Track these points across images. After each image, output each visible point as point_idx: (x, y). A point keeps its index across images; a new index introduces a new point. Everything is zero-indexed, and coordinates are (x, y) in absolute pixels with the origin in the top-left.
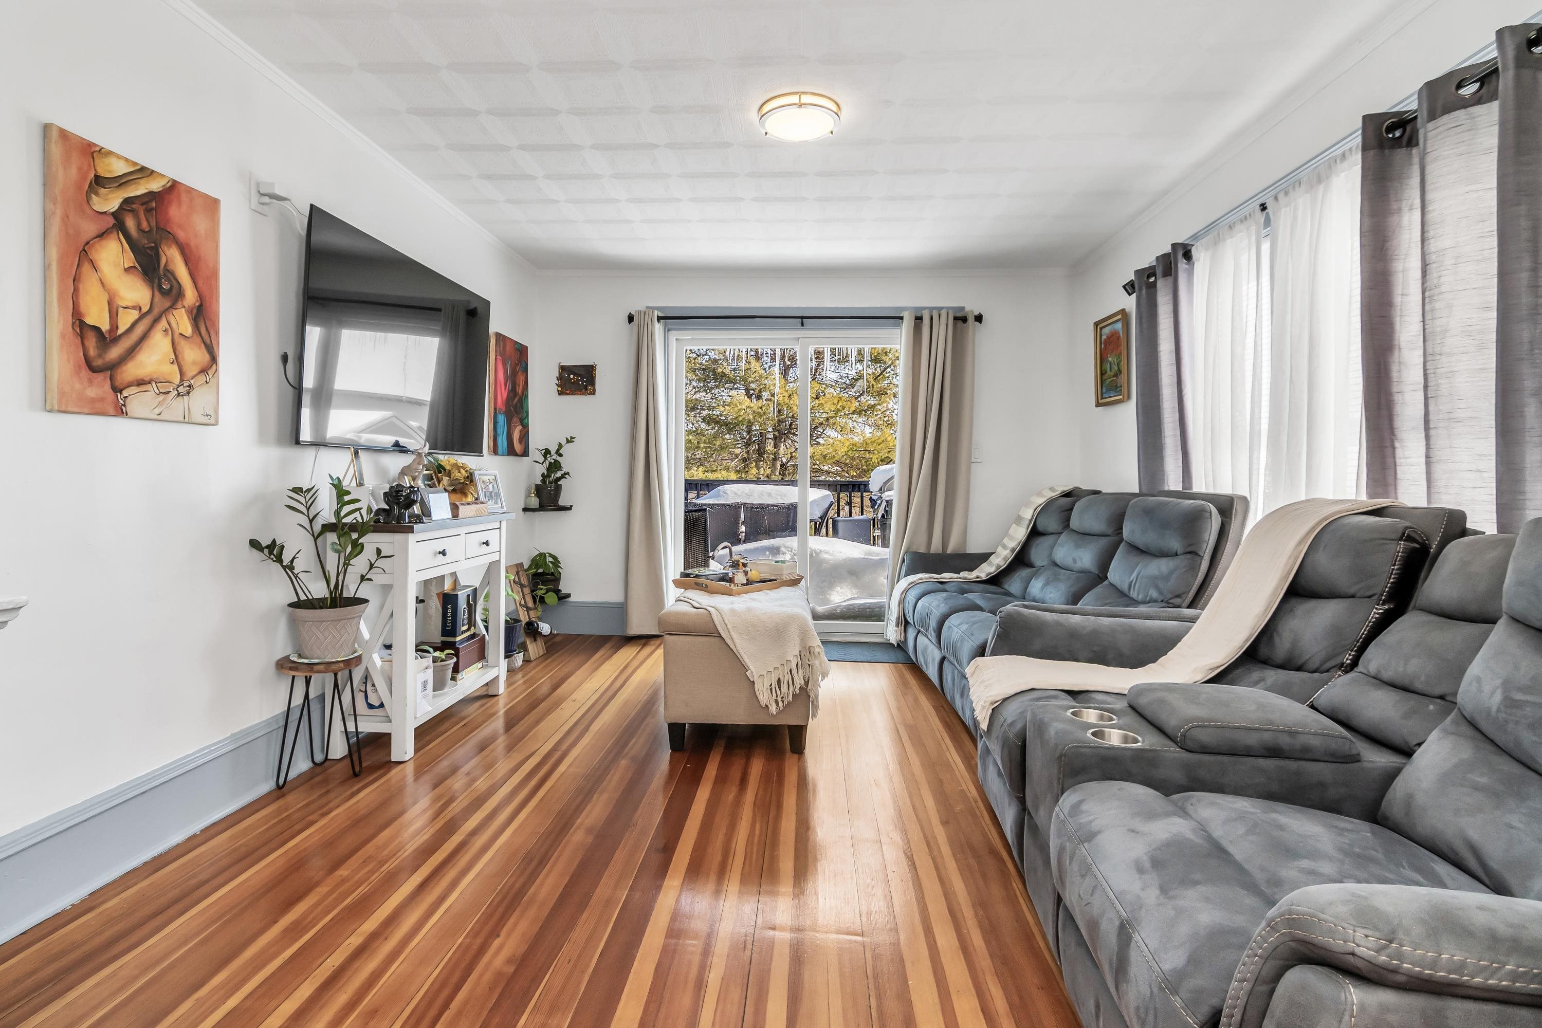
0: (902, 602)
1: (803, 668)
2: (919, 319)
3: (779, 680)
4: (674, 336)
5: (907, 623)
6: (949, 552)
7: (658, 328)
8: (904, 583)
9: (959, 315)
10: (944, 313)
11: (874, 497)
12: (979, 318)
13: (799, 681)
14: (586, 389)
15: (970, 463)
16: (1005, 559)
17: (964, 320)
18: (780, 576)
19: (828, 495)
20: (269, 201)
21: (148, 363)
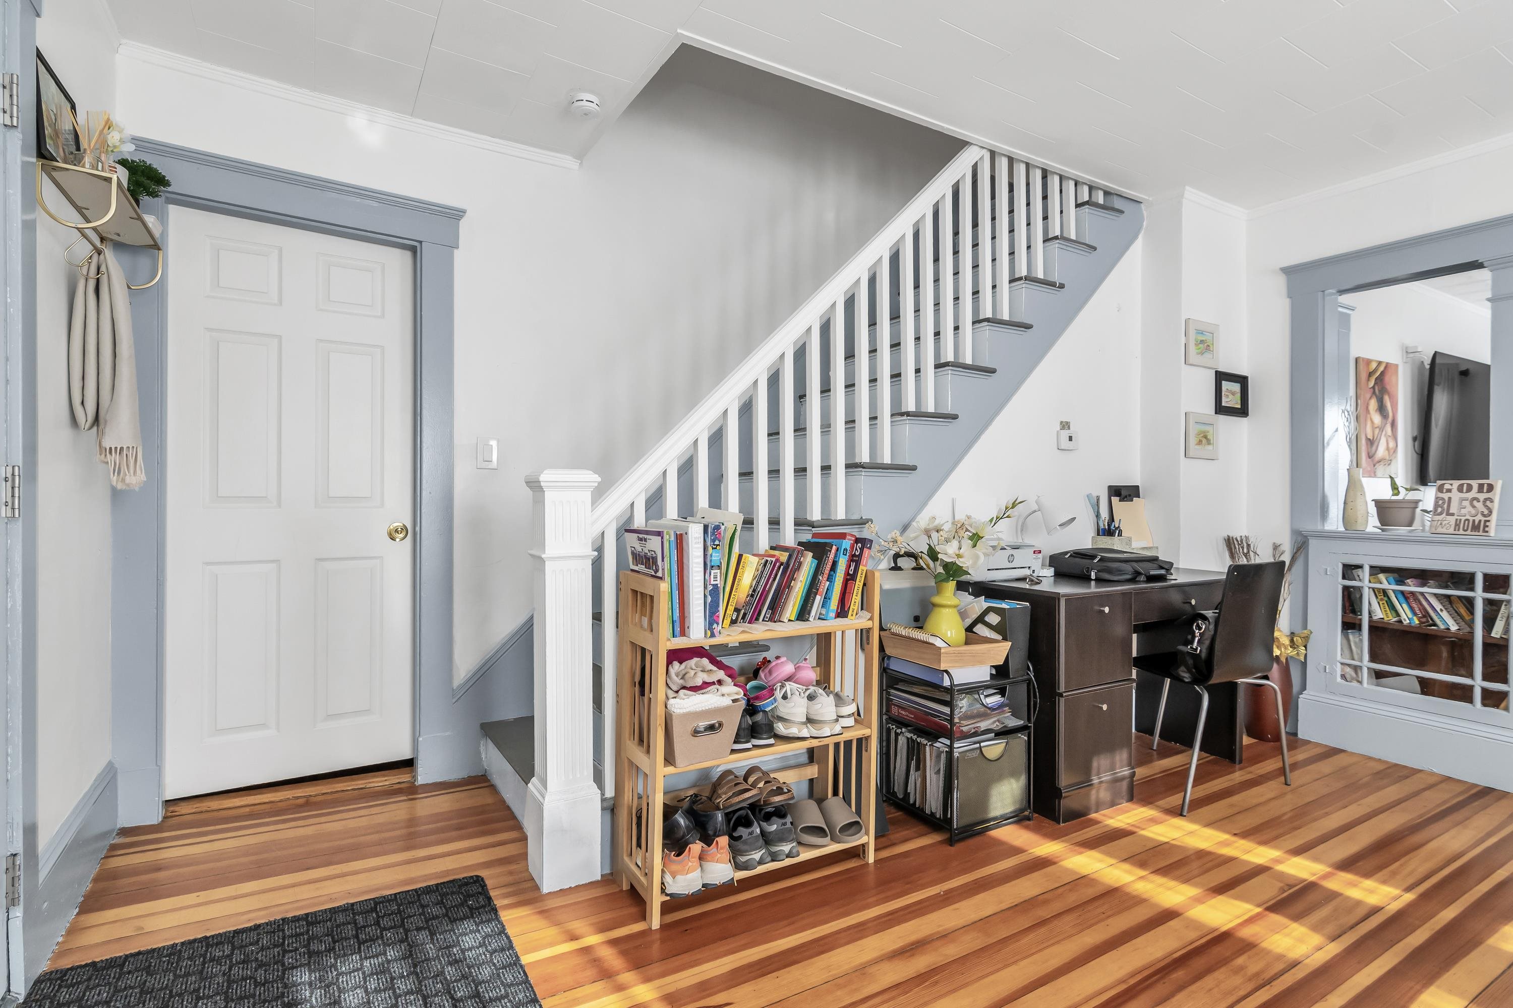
20: (1412, 355)
21: (1381, 452)
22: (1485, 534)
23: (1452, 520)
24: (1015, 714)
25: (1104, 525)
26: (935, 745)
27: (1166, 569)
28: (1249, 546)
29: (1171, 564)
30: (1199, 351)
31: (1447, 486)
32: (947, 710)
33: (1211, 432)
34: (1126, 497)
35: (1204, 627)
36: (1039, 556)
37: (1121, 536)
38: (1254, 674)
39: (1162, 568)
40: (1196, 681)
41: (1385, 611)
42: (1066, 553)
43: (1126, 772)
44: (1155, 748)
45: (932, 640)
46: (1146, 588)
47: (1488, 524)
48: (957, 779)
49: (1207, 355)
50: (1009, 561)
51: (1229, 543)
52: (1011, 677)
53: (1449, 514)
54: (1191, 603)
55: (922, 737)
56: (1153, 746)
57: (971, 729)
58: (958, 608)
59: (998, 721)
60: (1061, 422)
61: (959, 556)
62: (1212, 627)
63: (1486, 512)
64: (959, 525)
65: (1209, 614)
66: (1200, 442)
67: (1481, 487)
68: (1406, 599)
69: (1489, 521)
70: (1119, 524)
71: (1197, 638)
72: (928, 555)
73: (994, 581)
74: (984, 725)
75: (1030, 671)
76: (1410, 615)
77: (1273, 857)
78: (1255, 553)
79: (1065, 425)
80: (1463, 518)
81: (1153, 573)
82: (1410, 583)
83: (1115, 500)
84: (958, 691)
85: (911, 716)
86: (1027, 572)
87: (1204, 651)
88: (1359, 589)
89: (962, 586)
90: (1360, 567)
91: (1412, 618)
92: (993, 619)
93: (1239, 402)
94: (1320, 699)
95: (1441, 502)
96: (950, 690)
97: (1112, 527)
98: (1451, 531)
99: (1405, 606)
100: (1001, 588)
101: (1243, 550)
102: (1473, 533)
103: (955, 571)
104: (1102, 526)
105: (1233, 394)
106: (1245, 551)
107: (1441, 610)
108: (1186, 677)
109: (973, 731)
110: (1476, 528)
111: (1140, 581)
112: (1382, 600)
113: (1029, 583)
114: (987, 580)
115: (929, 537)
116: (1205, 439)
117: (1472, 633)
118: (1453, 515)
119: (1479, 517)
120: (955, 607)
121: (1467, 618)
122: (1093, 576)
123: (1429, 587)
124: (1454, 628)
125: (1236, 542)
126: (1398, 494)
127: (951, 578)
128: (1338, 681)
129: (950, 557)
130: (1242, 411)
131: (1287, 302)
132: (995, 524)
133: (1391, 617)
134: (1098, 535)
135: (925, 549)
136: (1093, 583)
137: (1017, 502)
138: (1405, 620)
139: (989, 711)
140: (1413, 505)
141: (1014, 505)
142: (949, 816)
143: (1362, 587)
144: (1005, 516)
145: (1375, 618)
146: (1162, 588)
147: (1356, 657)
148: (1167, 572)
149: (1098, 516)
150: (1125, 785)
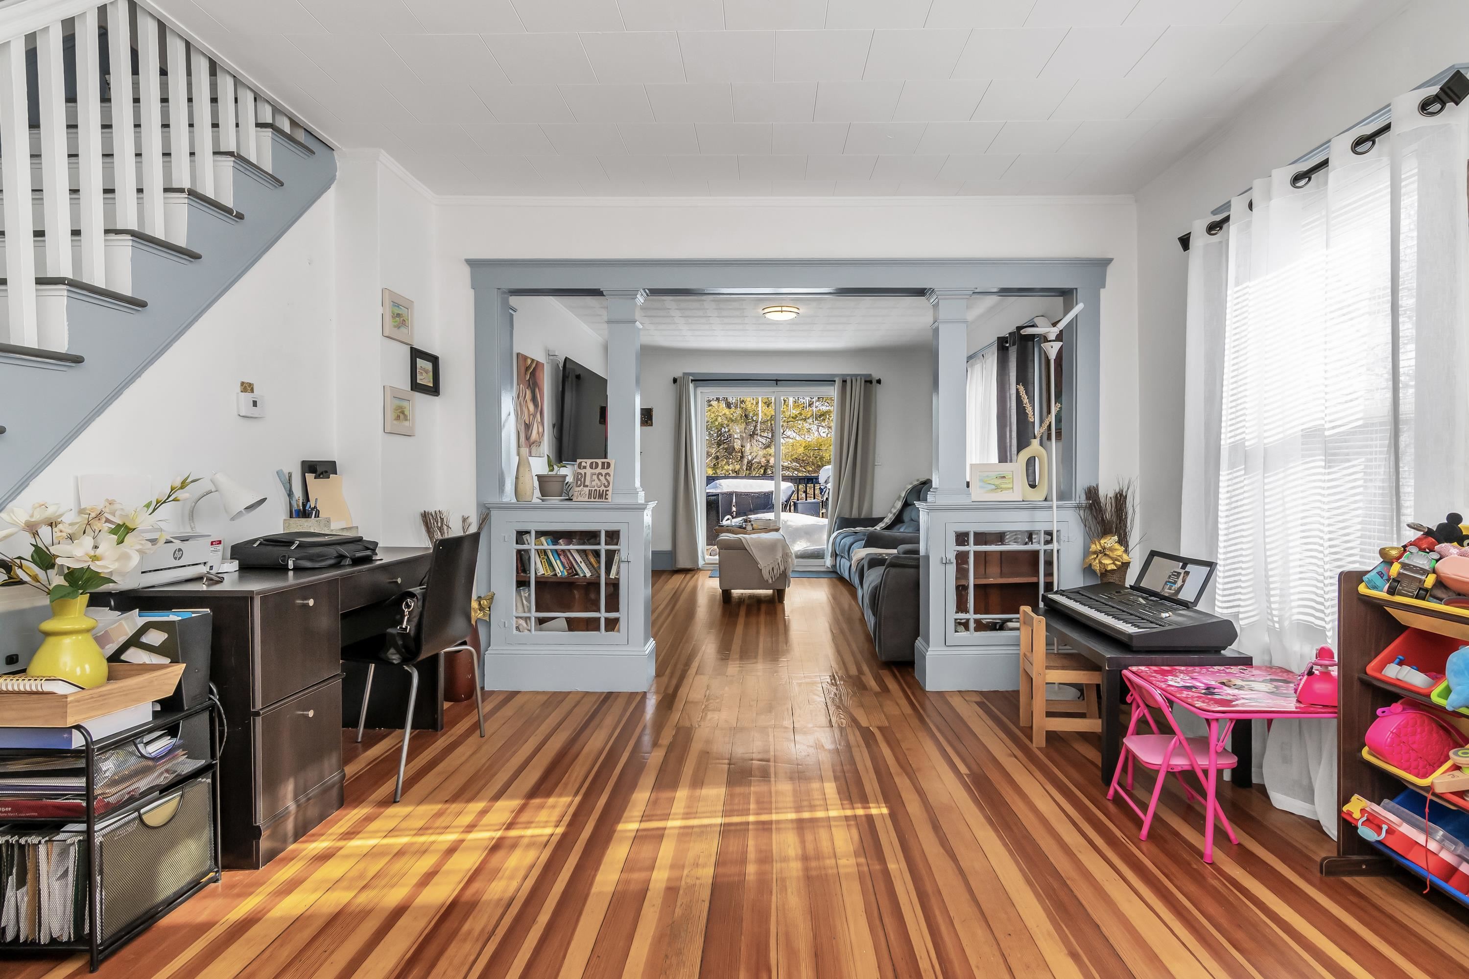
0: (834, 543)
1: (784, 562)
2: (844, 381)
3: (773, 568)
4: (699, 390)
5: (836, 555)
6: (862, 517)
7: (691, 386)
8: (835, 534)
9: (868, 379)
10: (859, 378)
11: (822, 487)
12: (879, 382)
13: (782, 568)
14: (647, 423)
15: (874, 465)
16: (890, 519)
17: (871, 382)
18: (769, 526)
19: (791, 486)
20: (551, 358)
21: (534, 436)
22: (606, 501)
23: (586, 490)
24: (191, 756)
25: (298, 505)
26: (54, 839)
27: (371, 549)
28: (442, 519)
29: (376, 544)
30: (396, 324)
31: (583, 464)
32: (81, 782)
33: (408, 408)
34: (322, 473)
35: (413, 604)
36: (218, 548)
37: (318, 517)
38: (455, 642)
39: (367, 549)
40: (405, 660)
41: (546, 568)
42: (255, 540)
43: (335, 776)
44: (359, 740)
45: (48, 687)
46: (353, 572)
47: (607, 492)
48: (101, 873)
49: (403, 329)
50: (175, 558)
51: (426, 517)
52: (186, 708)
53: (585, 486)
54: (397, 582)
55: (30, 835)
56: (358, 739)
57: (123, 795)
58: (94, 632)
59: (167, 771)
60: (242, 383)
61: (95, 558)
62: (420, 603)
63: (606, 484)
64: (93, 515)
65: (417, 590)
66: (398, 418)
67: (603, 463)
68: (559, 555)
69: (608, 490)
70: (316, 504)
71: (406, 618)
72: (34, 562)
73: (153, 587)
74: (143, 784)
75: (213, 695)
76: (562, 569)
77: (479, 809)
78: (448, 526)
79: (247, 387)
80: (593, 489)
81: (358, 555)
82: (562, 543)
83: (310, 477)
84: (99, 749)
85: (7, 809)
86: (202, 570)
87: (413, 629)
88: (527, 551)
89: (97, 600)
90: (528, 532)
91: (563, 571)
92: (156, 638)
93: (432, 380)
94: (502, 652)
95: (580, 476)
96: (86, 753)
97: (307, 508)
98: (586, 499)
99: (558, 561)
100: (164, 595)
101: (437, 524)
102: (599, 500)
103: (88, 580)
104: (295, 507)
105: (427, 372)
106: (439, 525)
107: (581, 562)
108: (395, 658)
109: (127, 797)
110: (601, 496)
111: (344, 566)
112: (543, 558)
113: (206, 583)
114: (140, 587)
115: (35, 534)
116: (401, 414)
117: (599, 577)
118: (587, 486)
119: (603, 488)
120: (88, 631)
121: (596, 566)
122: (291, 564)
123: (573, 545)
124: (588, 574)
125: (431, 517)
126: (552, 470)
127: (81, 591)
128: (514, 633)
129: (78, 561)
130: (434, 390)
131: (472, 292)
132: (154, 510)
133: (549, 572)
134: (291, 517)
135: (27, 552)
136: (291, 573)
137: (189, 480)
138: (559, 573)
139: (150, 763)
140: (561, 479)
141: (183, 485)
142: (87, 930)
143: (530, 550)
144: (170, 499)
145: (539, 574)
146: (369, 570)
147: (526, 610)
148: (372, 553)
149: (290, 494)
150: (335, 792)
